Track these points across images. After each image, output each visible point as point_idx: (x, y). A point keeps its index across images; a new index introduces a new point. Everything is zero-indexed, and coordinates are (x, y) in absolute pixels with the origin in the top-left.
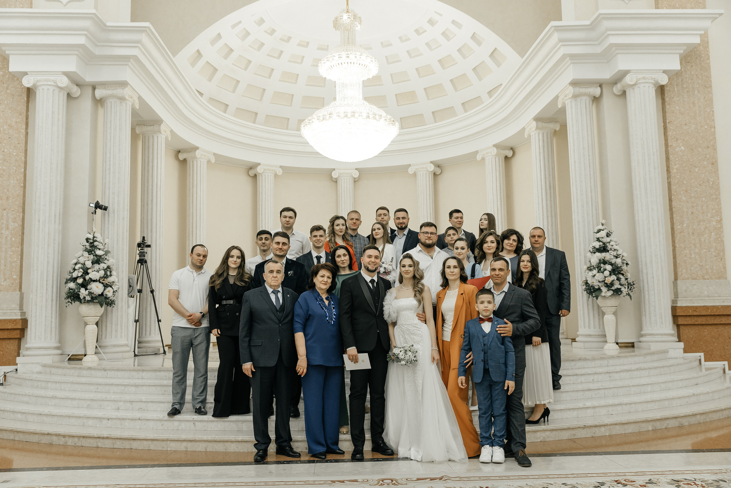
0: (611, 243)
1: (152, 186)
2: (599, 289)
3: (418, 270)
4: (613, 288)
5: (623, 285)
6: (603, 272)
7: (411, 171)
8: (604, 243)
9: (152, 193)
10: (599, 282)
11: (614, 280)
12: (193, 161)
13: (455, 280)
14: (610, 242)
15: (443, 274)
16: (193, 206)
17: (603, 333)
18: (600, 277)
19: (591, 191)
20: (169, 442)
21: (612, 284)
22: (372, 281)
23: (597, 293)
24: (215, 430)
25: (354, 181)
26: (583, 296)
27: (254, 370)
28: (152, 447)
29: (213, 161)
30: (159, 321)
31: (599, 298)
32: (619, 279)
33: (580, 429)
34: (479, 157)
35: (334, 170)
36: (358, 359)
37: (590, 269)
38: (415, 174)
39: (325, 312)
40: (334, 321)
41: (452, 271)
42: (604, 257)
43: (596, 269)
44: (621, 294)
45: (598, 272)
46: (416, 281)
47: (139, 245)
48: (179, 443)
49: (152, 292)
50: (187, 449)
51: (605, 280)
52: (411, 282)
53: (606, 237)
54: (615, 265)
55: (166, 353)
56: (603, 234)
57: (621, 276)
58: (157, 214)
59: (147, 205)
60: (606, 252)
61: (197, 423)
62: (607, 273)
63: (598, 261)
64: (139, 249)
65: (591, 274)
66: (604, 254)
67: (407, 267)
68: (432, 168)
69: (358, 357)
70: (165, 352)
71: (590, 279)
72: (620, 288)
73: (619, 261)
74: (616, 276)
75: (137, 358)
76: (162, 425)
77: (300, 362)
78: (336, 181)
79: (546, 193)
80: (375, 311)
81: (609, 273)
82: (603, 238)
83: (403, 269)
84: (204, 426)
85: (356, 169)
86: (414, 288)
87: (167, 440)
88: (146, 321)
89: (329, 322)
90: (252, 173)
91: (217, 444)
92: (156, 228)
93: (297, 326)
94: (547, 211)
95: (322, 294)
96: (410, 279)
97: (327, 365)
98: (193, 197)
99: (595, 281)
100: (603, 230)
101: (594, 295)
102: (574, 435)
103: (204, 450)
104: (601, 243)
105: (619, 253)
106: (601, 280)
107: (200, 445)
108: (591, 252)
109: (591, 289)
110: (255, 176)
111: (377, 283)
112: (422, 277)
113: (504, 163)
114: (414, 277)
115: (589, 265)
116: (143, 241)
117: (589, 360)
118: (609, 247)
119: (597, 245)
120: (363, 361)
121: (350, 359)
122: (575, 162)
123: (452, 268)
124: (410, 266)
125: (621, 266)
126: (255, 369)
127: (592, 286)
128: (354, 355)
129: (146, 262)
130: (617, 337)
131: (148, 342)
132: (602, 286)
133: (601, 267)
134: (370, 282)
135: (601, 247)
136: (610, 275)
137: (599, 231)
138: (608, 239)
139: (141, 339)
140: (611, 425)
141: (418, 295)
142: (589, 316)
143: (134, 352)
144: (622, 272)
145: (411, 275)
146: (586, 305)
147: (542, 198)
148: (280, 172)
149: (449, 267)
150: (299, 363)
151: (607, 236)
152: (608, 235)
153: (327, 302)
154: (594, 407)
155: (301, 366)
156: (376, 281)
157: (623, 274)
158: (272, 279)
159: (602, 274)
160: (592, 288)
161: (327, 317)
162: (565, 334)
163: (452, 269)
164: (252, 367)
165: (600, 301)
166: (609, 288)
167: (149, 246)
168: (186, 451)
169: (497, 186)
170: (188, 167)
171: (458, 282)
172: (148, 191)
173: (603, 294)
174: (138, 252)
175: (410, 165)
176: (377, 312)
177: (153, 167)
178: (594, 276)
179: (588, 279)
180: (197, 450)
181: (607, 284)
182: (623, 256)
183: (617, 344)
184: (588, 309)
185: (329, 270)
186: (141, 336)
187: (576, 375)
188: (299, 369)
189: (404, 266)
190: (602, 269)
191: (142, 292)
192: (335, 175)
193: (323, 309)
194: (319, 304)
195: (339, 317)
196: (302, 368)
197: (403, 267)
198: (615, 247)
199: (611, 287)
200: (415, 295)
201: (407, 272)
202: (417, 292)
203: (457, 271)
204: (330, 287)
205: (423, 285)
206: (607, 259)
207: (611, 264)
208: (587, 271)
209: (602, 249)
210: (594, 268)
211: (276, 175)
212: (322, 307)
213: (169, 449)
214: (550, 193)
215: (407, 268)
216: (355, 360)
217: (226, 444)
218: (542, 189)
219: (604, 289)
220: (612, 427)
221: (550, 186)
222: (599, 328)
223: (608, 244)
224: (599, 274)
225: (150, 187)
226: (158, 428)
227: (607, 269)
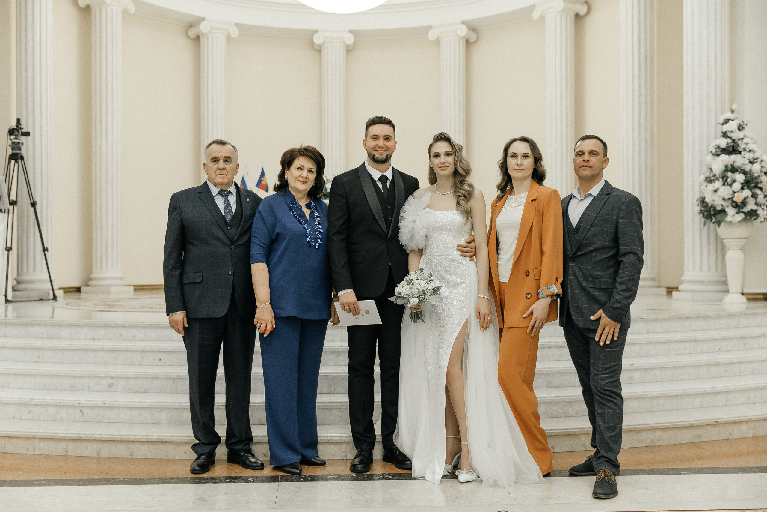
0: (745, 141)
1: (33, 42)
2: (723, 211)
3: (461, 161)
4: (745, 210)
5: (760, 205)
6: (731, 185)
7: (432, 35)
8: (734, 141)
9: (33, 53)
10: (724, 199)
11: (748, 197)
12: (100, 10)
13: (524, 179)
14: (743, 139)
15: (504, 167)
16: (101, 79)
17: (723, 279)
18: (725, 192)
19: (716, 59)
20: (37, 441)
21: (744, 203)
22: (383, 179)
23: (719, 217)
24: (116, 421)
25: (348, 51)
26: (693, 222)
27: (187, 326)
28: (10, 449)
29: (132, 10)
30: (45, 250)
31: (722, 224)
32: (754, 196)
33: (709, 428)
34: (536, 15)
35: (317, 31)
36: (358, 309)
37: (709, 180)
38: (437, 42)
39: (305, 228)
40: (319, 244)
41: (519, 162)
42: (734, 162)
43: (721, 180)
44: (757, 219)
45: (724, 185)
46: (459, 180)
47: (11, 132)
48: (54, 443)
49: (33, 205)
50: (68, 452)
51: (734, 197)
52: (450, 182)
53: (737, 130)
54: (750, 174)
55: (57, 299)
56: (732, 126)
57: (758, 191)
58: (41, 86)
59: (26, 71)
60: (736, 154)
61: (85, 411)
62: (737, 186)
63: (723, 168)
64: (12, 137)
65: (711, 187)
66: (733, 157)
67: (442, 156)
68: (464, 31)
69: (358, 306)
70: (55, 298)
71: (710, 195)
72: (756, 210)
73: (756, 168)
74: (751, 190)
75: (10, 306)
76: (29, 412)
77: (260, 312)
78: (319, 50)
79: (640, 66)
80: (386, 231)
81: (740, 186)
82: (732, 132)
83: (436, 161)
84: (98, 415)
85: (350, 31)
86: (455, 192)
87: (34, 438)
88: (27, 250)
89: (310, 246)
90: (192, 33)
91: (117, 445)
92: (41, 108)
93: (256, 250)
94: (640, 95)
95: (299, 199)
96: (448, 176)
97: (304, 318)
98: (101, 65)
99: (717, 199)
100: (732, 120)
101: (714, 220)
102: (700, 436)
103: (95, 455)
104: (729, 141)
105: (757, 155)
106: (727, 197)
107: (89, 447)
108: (713, 154)
109: (710, 211)
110: (198, 38)
111: (393, 182)
112: (468, 172)
113: (573, 24)
114: (456, 173)
115: (707, 175)
116: (17, 126)
117: (711, 317)
118: (742, 146)
119: (724, 143)
120: (367, 312)
121: (344, 309)
122: (693, 13)
123: (520, 157)
124: (448, 154)
125: (759, 176)
126: (188, 323)
127: (712, 206)
128: (350, 303)
129: (22, 158)
130: (743, 285)
131: (32, 282)
132: (727, 206)
133: (728, 177)
134: (379, 179)
135: (729, 147)
136: (742, 188)
137: (726, 121)
138: (740, 135)
139: (21, 278)
140: (757, 421)
141: (463, 202)
142: (701, 253)
143: (6, 296)
144: (760, 185)
145: (450, 170)
146: (697, 237)
147: (633, 76)
148: (235, 33)
149: (515, 156)
150: (258, 314)
151: (739, 130)
152: (740, 128)
153: (307, 213)
154: (728, 392)
155: (261, 319)
156: (390, 178)
157: (761, 189)
158: (217, 173)
159: (729, 187)
160: (712, 209)
161: (307, 237)
162: (657, 279)
163: (519, 160)
164: (185, 319)
165: (723, 230)
166: (739, 210)
167: (27, 134)
168: (65, 456)
169: (561, 59)
170: (93, 18)
171: (529, 181)
172: (26, 49)
173: (729, 219)
174: (10, 142)
175: (430, 27)
176: (388, 231)
177: (33, 11)
178: (716, 191)
179: (706, 195)
180: (83, 455)
181: (736, 202)
182: (762, 161)
183: (743, 294)
184: (701, 242)
185: (311, 158)
186: (20, 272)
187: (695, 341)
188: (259, 325)
189: (437, 156)
190: (729, 180)
191: (16, 205)
192: (318, 40)
193: (301, 223)
194: (294, 215)
195: (328, 238)
196: (263, 321)
197: (434, 156)
198: (751, 146)
199: (743, 208)
200: (458, 203)
201: (443, 167)
202: (462, 198)
203: (528, 163)
204: (312, 187)
205: (471, 186)
206: (737, 164)
207: (744, 173)
208: (705, 184)
209: (731, 149)
210: (717, 179)
211: (229, 38)
212: (299, 221)
213: (37, 452)
214: (646, 67)
215: (443, 159)
216: (354, 310)
217: (132, 446)
218: (633, 61)
219: (731, 211)
220: (758, 424)
221: (646, 57)
222: (717, 271)
223: (740, 142)
224: (724, 187)
225: (30, 44)
226: (23, 418)
227: (737, 180)
